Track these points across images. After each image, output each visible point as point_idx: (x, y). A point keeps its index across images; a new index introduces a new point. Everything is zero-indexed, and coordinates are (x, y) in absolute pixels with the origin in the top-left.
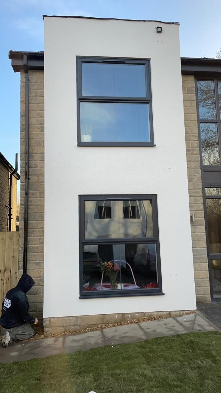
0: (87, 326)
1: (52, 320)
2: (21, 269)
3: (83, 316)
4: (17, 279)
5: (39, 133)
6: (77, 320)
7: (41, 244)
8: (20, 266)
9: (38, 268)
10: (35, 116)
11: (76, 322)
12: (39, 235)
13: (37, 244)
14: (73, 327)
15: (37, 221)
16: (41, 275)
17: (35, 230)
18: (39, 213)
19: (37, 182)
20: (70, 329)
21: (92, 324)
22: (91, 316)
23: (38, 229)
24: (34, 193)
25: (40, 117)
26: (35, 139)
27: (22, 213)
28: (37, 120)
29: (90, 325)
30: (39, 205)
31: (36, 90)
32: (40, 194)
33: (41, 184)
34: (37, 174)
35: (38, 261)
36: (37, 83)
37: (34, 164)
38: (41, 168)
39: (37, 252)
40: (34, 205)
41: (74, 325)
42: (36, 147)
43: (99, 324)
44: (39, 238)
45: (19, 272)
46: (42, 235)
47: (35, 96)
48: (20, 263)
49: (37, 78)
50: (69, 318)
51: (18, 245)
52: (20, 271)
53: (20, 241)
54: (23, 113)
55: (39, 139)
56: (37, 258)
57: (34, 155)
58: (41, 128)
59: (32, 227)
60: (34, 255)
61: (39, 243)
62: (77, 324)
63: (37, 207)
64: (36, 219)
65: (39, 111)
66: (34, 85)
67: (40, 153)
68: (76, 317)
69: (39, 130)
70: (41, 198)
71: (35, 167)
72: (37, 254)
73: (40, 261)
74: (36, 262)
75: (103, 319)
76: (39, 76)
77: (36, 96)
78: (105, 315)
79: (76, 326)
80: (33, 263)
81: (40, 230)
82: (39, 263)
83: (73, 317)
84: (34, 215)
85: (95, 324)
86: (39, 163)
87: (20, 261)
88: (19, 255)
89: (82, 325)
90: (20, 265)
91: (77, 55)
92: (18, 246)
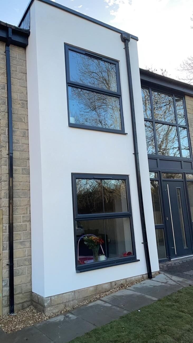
0: (84, 299)
1: (53, 298)
2: (6, 249)
3: (80, 290)
4: (2, 261)
5: (19, 108)
6: (75, 295)
7: (25, 222)
8: (4, 247)
9: (22, 247)
10: (16, 92)
11: (74, 296)
12: (23, 212)
13: (21, 223)
14: (72, 302)
15: (20, 198)
16: (25, 255)
17: (19, 207)
18: (22, 190)
19: (20, 158)
20: (69, 304)
21: (87, 297)
22: (86, 288)
23: (21, 207)
24: (17, 169)
25: (21, 93)
26: (16, 114)
27: (5, 190)
28: (18, 95)
29: (85, 298)
30: (21, 182)
31: (16, 65)
32: (23, 170)
33: (23, 161)
34: (19, 150)
35: (22, 240)
36: (16, 58)
37: (16, 140)
38: (22, 144)
39: (21, 230)
40: (17, 182)
41: (73, 300)
42: (18, 123)
43: (93, 295)
44: (23, 216)
45: (3, 253)
46: (26, 213)
47: (14, 71)
48: (4, 243)
49: (16, 53)
50: (68, 294)
51: (2, 223)
52: (5, 253)
53: (3, 220)
54: (3, 85)
55: (20, 115)
56: (21, 237)
57: (16, 130)
58: (21, 104)
59: (16, 204)
60: (18, 234)
61: (23, 221)
62: (75, 299)
63: (20, 184)
64: (19, 196)
65: (19, 86)
66: (14, 60)
67: (21, 129)
68: (74, 292)
69: (20, 105)
70: (23, 174)
71: (17, 143)
72: (21, 233)
73: (24, 240)
74: (20, 241)
75: (96, 289)
76: (19, 52)
77: (16, 71)
78: (97, 286)
79: (74, 301)
80: (18, 242)
81: (23, 207)
82: (24, 241)
83: (72, 292)
84: (17, 192)
85: (90, 295)
86: (21, 139)
87: (4, 242)
88: (3, 235)
89: (79, 299)
90: (4, 245)
91: (65, 42)
92: (2, 225)
